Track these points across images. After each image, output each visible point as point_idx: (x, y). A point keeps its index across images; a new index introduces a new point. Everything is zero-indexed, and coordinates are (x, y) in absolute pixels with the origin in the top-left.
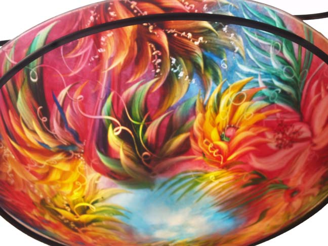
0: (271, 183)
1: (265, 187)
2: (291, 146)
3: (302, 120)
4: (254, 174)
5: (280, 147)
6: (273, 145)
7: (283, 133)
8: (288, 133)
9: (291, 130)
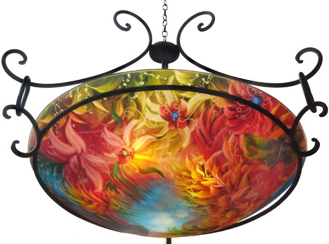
0: (113, 177)
1: (116, 181)
2: (84, 169)
3: (67, 162)
4: (107, 189)
5: (86, 176)
6: (86, 181)
7: (77, 174)
8: (77, 172)
9: (74, 170)
